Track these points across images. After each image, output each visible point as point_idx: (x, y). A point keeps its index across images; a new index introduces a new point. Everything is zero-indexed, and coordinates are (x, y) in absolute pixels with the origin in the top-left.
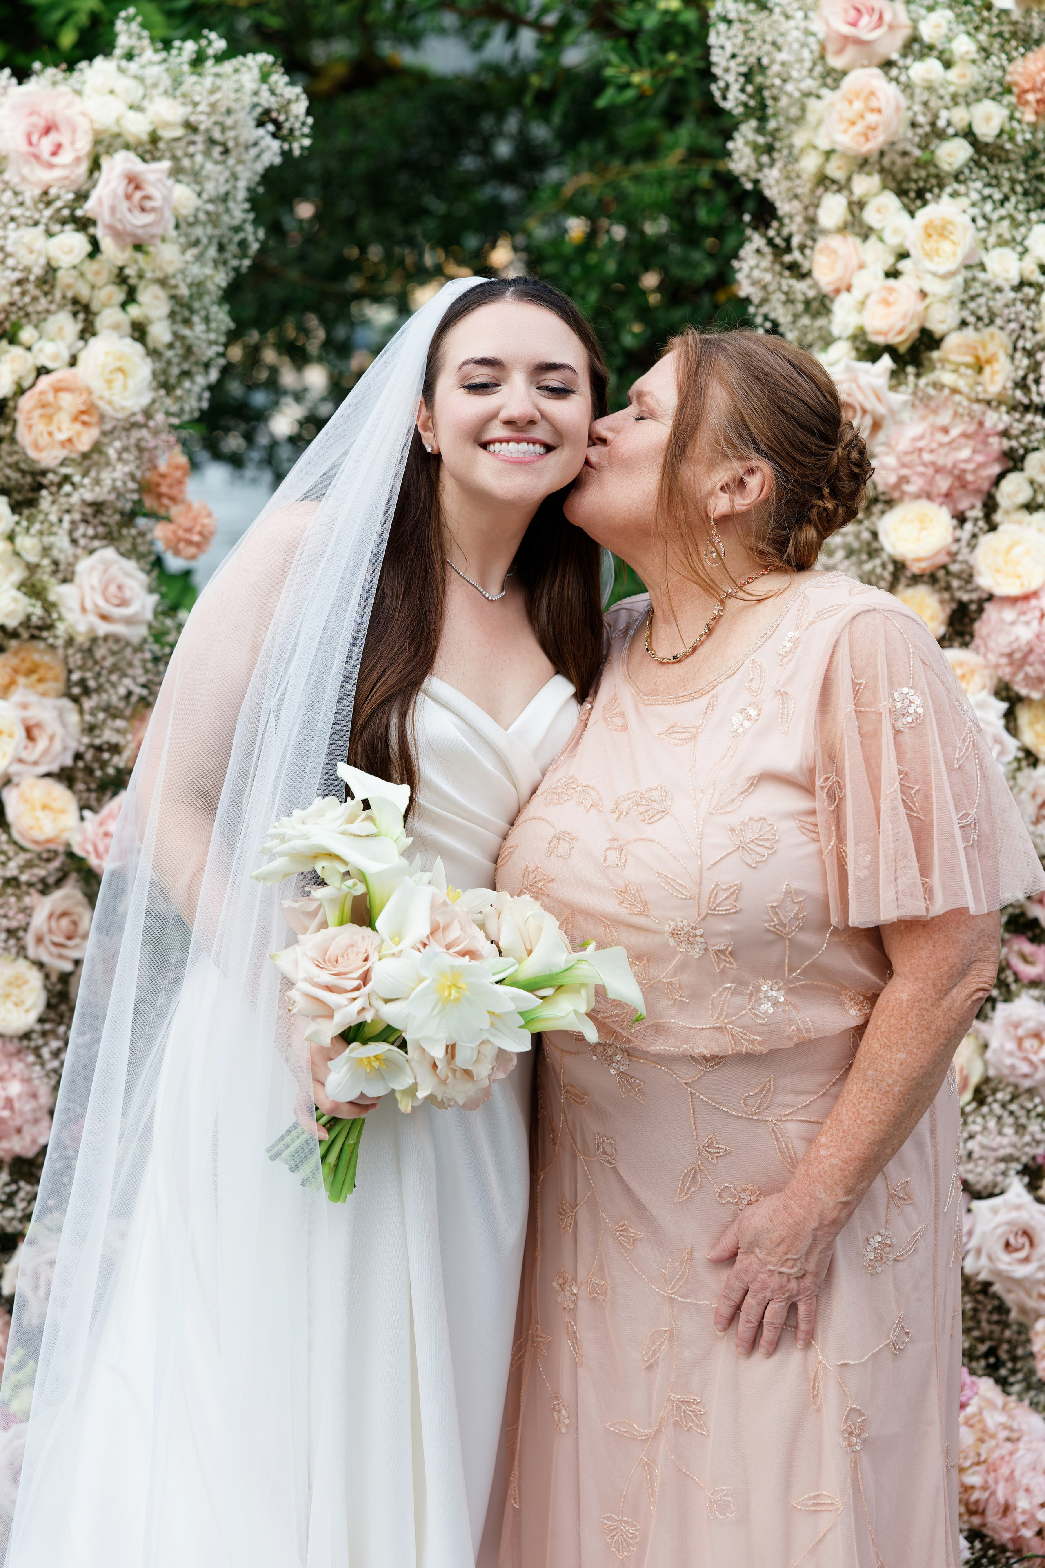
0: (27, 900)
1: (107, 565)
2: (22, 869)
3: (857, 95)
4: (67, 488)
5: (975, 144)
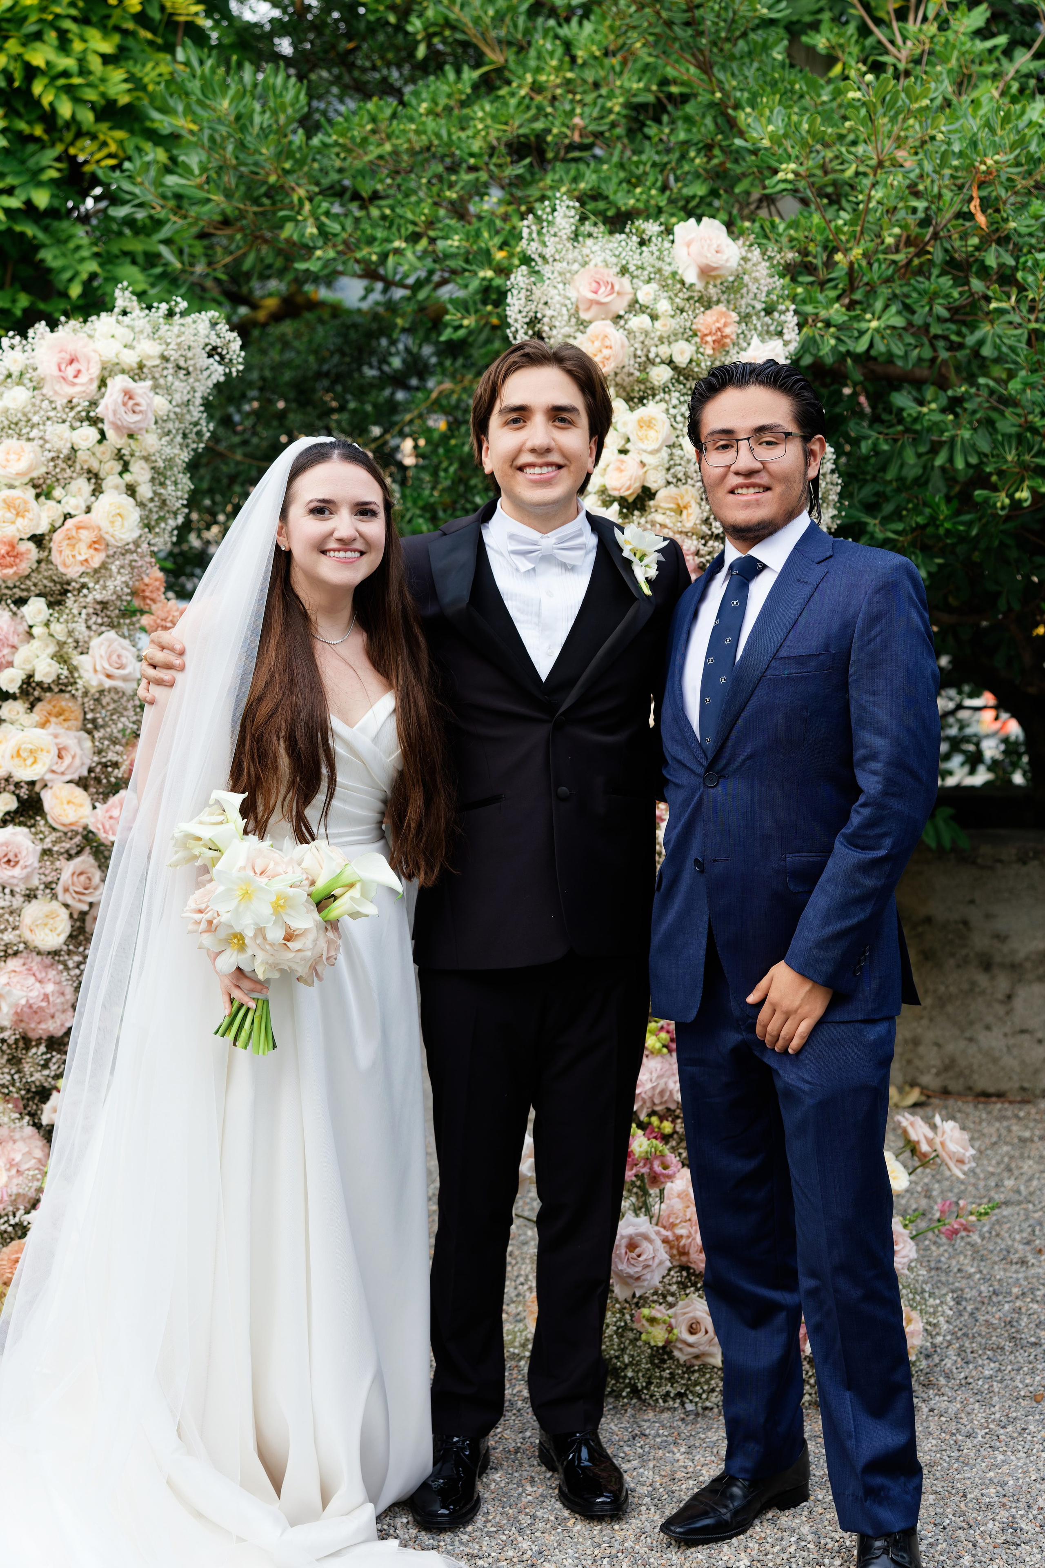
0: (58, 864)
1: (111, 642)
2: (55, 843)
3: (597, 337)
4: (85, 591)
5: (675, 368)
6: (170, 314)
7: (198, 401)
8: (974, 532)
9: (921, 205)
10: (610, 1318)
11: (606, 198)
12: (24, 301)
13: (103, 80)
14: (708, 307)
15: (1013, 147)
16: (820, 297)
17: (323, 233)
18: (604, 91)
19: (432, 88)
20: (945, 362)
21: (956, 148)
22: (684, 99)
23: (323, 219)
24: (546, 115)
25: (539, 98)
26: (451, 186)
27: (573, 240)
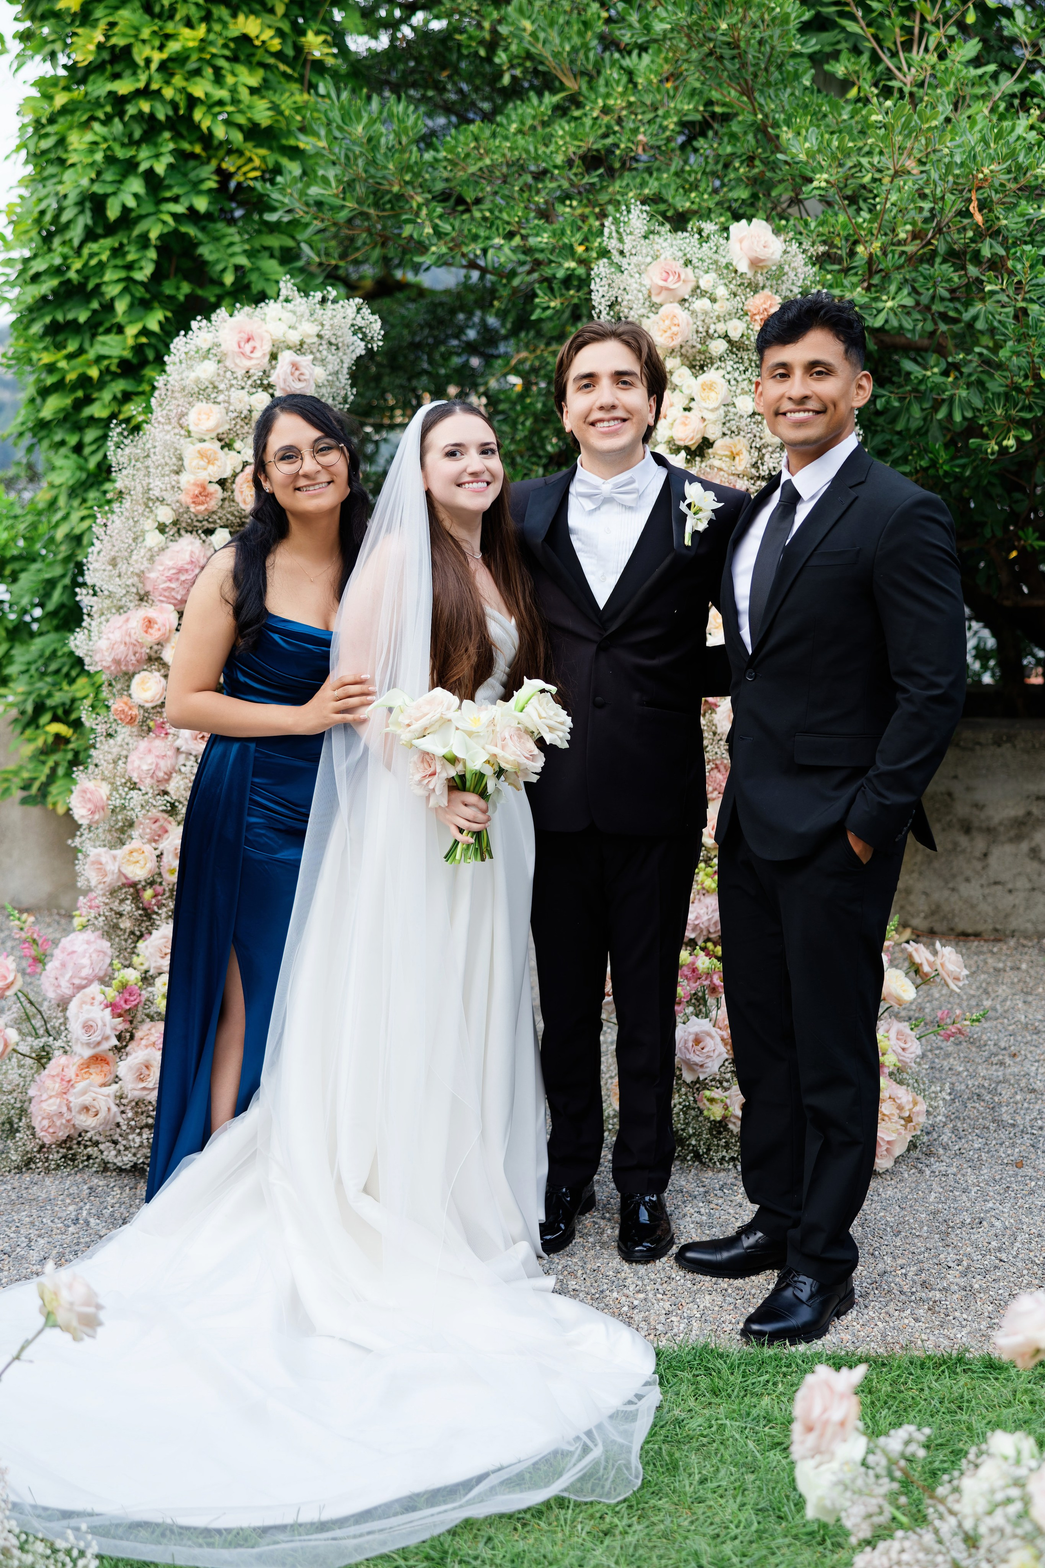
3: (667, 317)
5: (729, 341)
6: (324, 300)
7: (345, 371)
8: (968, 473)
9: (926, 205)
10: (676, 1099)
11: (664, 201)
12: (186, 288)
13: (250, 107)
14: (755, 292)
15: (1005, 159)
16: (846, 282)
17: (438, 234)
18: (660, 112)
19: (520, 111)
20: (943, 333)
21: (957, 159)
22: (726, 118)
23: (437, 221)
24: (615, 133)
25: (606, 119)
26: (538, 192)
27: (645, 237)
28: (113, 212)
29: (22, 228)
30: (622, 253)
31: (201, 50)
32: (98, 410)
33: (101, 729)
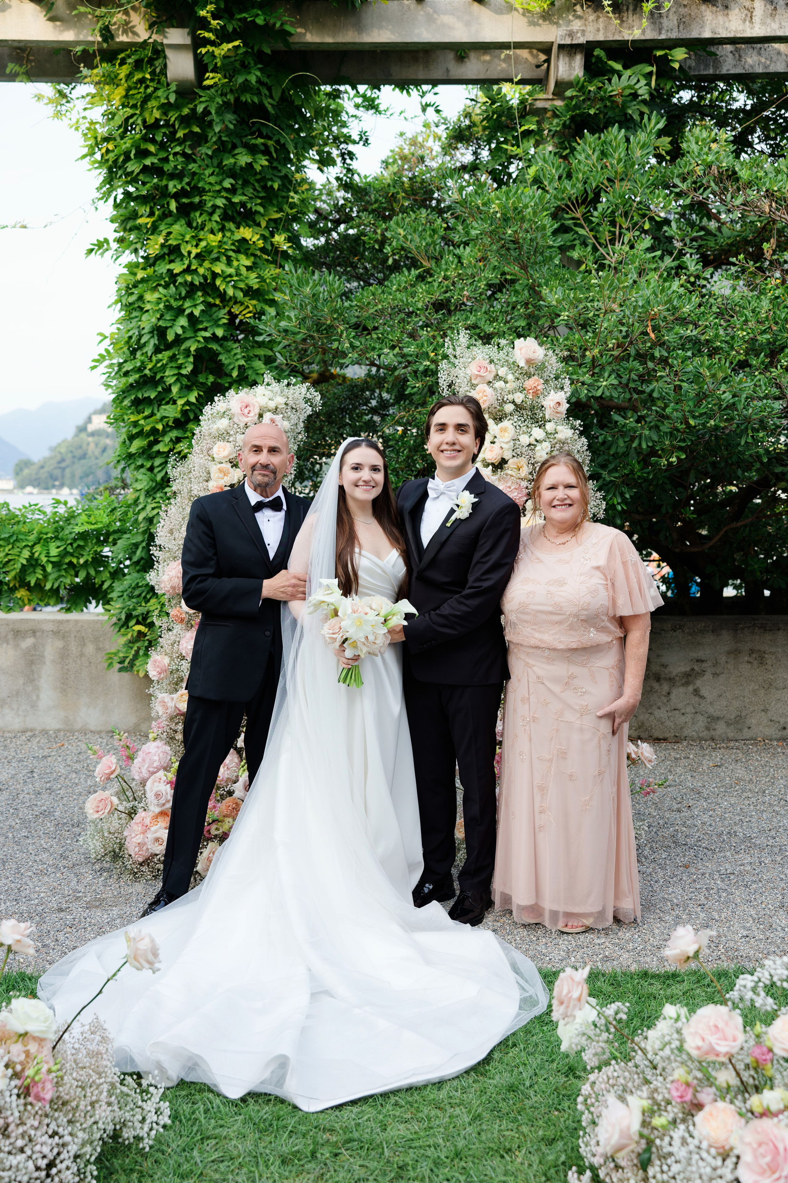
3: (481, 391)
5: (516, 405)
6: (289, 385)
7: (301, 423)
8: (652, 477)
9: (624, 329)
11: (479, 328)
12: (211, 379)
13: (247, 278)
14: (530, 377)
15: (666, 303)
16: (580, 371)
17: (353, 347)
18: (477, 279)
19: (398, 279)
20: (636, 399)
21: (640, 304)
22: (513, 282)
23: (353, 340)
24: (451, 291)
25: (446, 282)
26: (409, 323)
27: (468, 348)
28: (170, 337)
29: (118, 346)
30: (455, 356)
31: (220, 247)
32: (161, 447)
33: (165, 626)
